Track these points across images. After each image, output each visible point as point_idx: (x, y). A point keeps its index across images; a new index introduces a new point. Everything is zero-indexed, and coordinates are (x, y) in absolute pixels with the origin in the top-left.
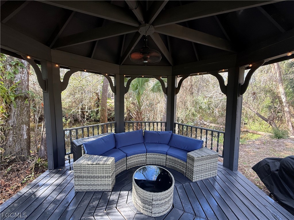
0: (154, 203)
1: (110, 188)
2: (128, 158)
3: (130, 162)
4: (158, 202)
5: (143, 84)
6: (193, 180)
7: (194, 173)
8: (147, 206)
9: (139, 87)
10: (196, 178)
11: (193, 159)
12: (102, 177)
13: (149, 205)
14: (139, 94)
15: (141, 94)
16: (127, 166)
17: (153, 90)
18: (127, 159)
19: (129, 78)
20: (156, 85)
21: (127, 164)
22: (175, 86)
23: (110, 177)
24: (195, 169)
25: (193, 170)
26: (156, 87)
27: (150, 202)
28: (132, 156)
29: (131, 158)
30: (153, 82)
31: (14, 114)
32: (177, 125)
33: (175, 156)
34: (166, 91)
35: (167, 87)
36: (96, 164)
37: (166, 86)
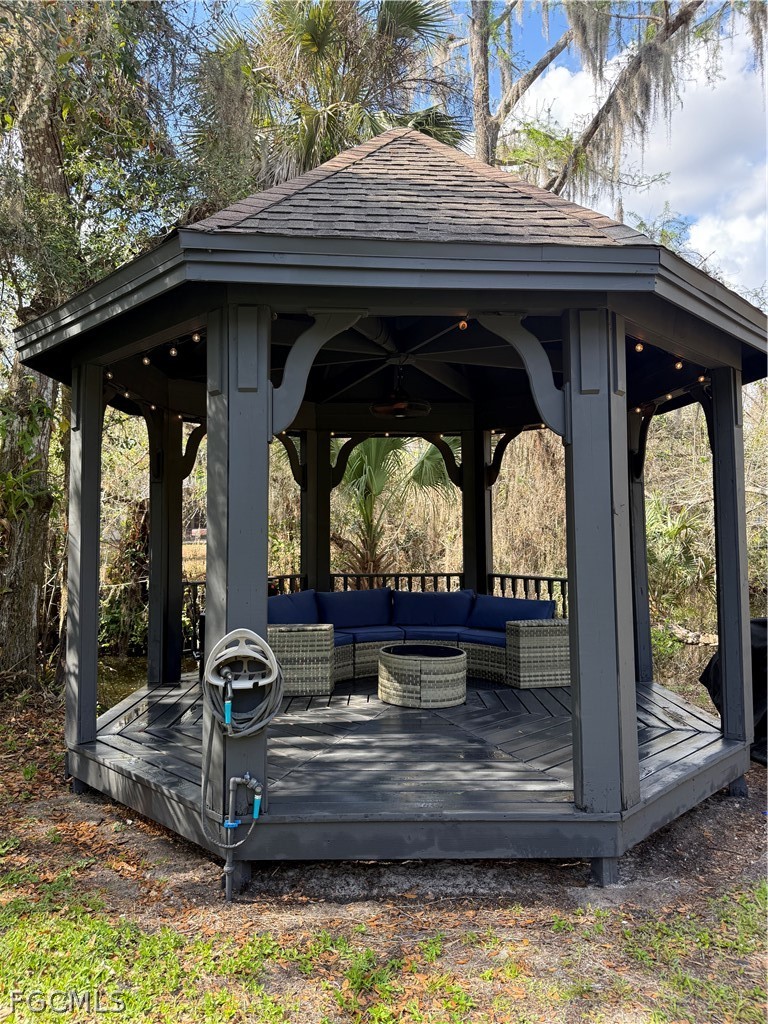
0: (424, 677)
1: (327, 686)
2: (357, 645)
3: (362, 659)
4: (432, 677)
5: (382, 457)
6: (522, 684)
7: (521, 665)
8: (411, 687)
9: (367, 467)
10: (527, 679)
11: (517, 632)
12: (304, 661)
13: (415, 685)
14: (368, 491)
15: (374, 493)
16: (354, 668)
17: (419, 477)
18: (354, 650)
19: (346, 440)
20: (428, 458)
21: (354, 664)
22: (487, 460)
23: (327, 660)
24: (524, 655)
25: (519, 657)
26: (428, 464)
27: (417, 676)
28: (366, 644)
29: (364, 648)
30: (415, 450)
31: (19, 550)
32: (497, 581)
33: (478, 639)
34: (458, 476)
35: (461, 465)
36: (299, 631)
37: (458, 462)
